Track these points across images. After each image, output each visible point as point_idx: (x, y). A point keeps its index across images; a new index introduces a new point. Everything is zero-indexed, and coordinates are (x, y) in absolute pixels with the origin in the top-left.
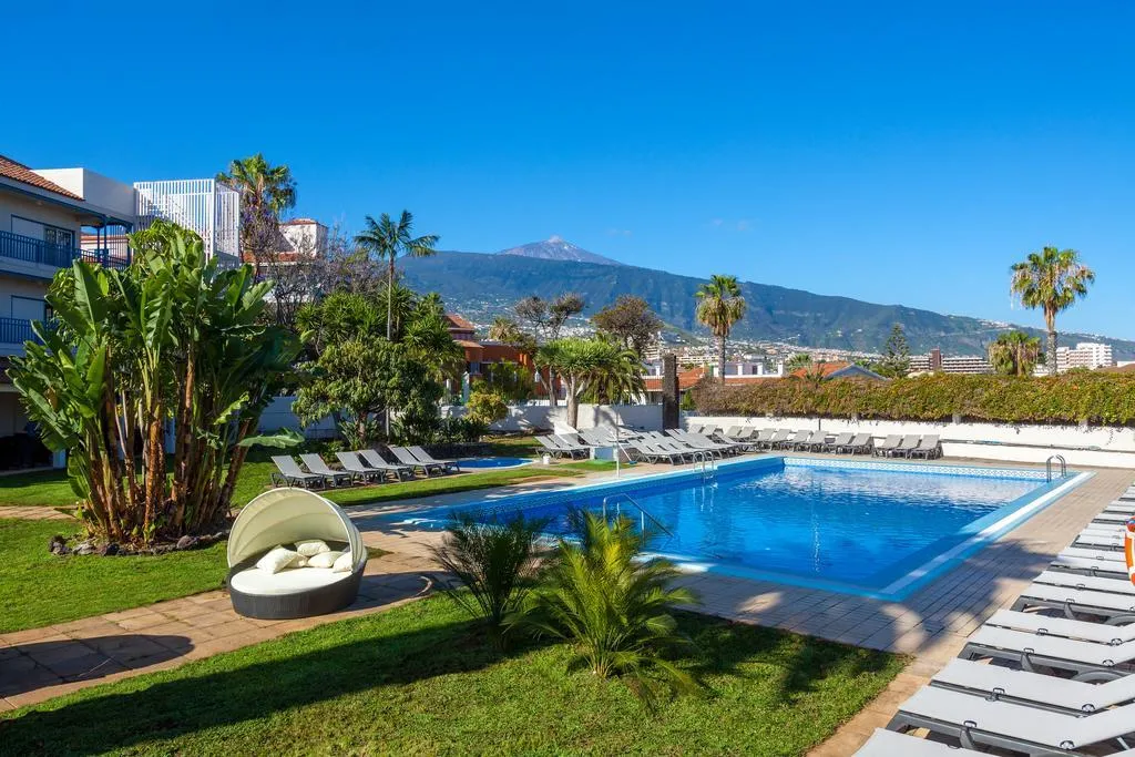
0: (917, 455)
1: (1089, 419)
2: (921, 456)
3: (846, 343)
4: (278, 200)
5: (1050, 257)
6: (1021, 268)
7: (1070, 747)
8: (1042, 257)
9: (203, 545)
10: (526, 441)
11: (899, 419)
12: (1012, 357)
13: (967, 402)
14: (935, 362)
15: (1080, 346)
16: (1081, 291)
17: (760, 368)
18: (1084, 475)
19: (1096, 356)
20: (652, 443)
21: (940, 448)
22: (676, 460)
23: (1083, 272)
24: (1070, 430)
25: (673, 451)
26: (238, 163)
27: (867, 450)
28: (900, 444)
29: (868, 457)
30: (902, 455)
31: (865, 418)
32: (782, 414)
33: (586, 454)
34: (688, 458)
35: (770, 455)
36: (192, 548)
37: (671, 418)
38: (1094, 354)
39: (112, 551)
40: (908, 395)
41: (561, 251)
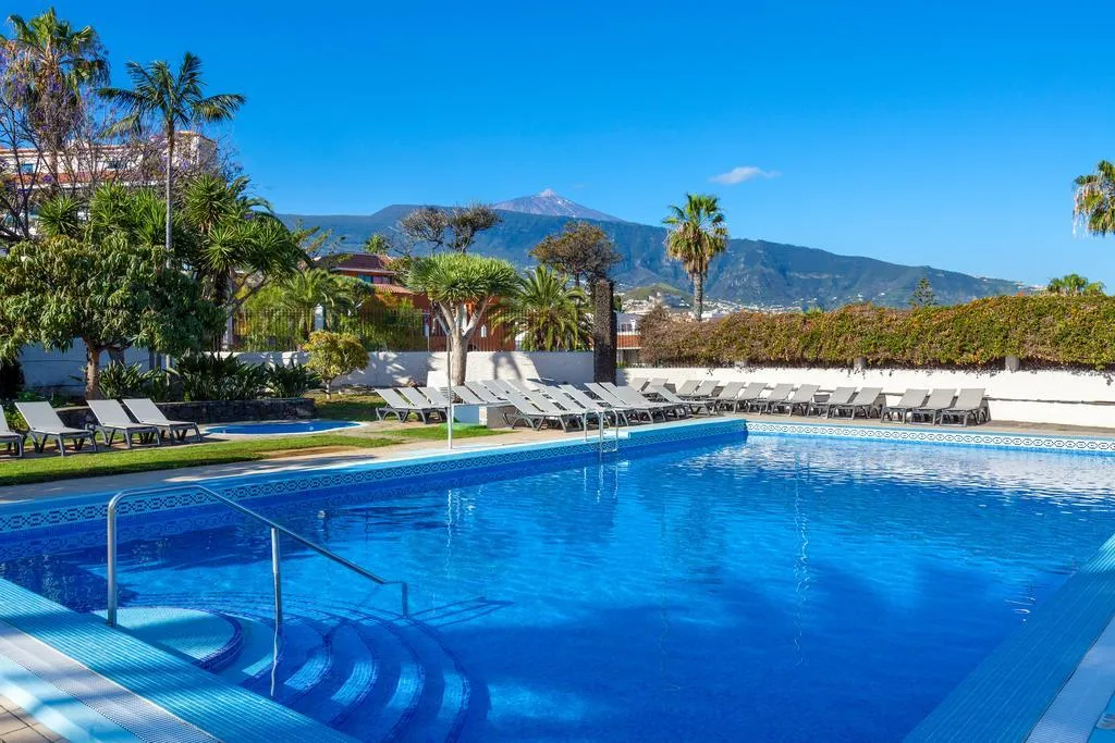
0: (952, 418)
2: (957, 420)
4: (78, 73)
6: (1089, 181)
11: (924, 366)
13: (1030, 337)
21: (986, 409)
22: (573, 423)
25: (574, 411)
26: (18, 20)
27: (875, 411)
28: (925, 402)
29: (876, 423)
30: (927, 419)
31: (874, 365)
32: (754, 362)
33: (443, 415)
34: (594, 421)
35: (729, 417)
37: (604, 372)
40: (939, 329)
41: (555, 206)
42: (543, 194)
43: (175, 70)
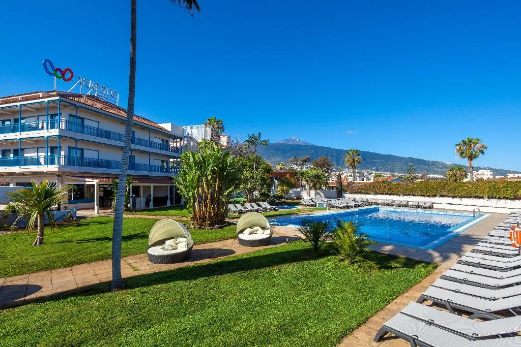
0: (425, 207)
1: (488, 196)
3: (392, 170)
4: (220, 130)
5: (470, 141)
6: (459, 145)
7: (490, 311)
8: (467, 141)
9: (221, 227)
10: (295, 201)
12: (455, 175)
13: (442, 190)
14: (424, 176)
15: (480, 171)
16: (482, 152)
17: (365, 179)
18: (487, 215)
19: (487, 175)
20: (334, 202)
21: (433, 205)
22: (344, 208)
23: (483, 146)
24: (481, 200)
25: (342, 205)
27: (407, 205)
28: (418, 204)
29: (407, 208)
30: (419, 207)
31: (406, 195)
32: (376, 193)
33: (316, 205)
34: (348, 207)
35: (373, 206)
36: (219, 228)
37: (339, 195)
38: (486, 174)
39: (200, 228)
42: (292, 138)
43: (256, 135)
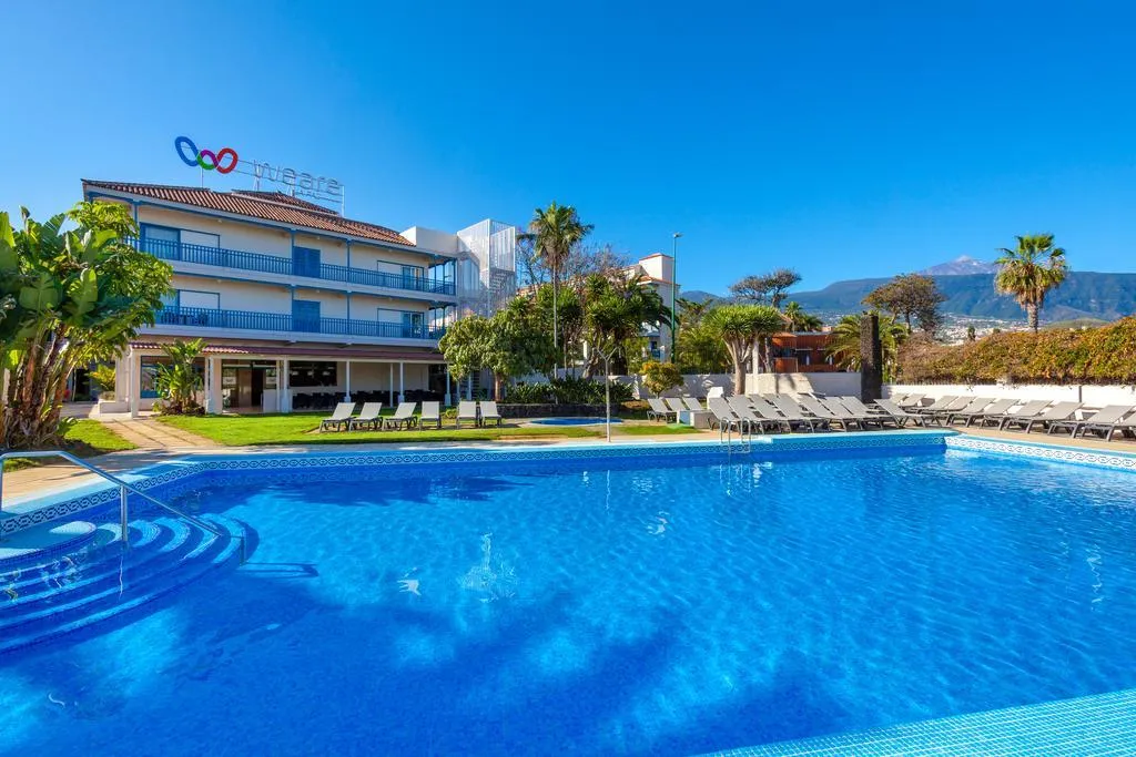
33: (675, 418)
41: (970, 267)
42: (960, 260)
